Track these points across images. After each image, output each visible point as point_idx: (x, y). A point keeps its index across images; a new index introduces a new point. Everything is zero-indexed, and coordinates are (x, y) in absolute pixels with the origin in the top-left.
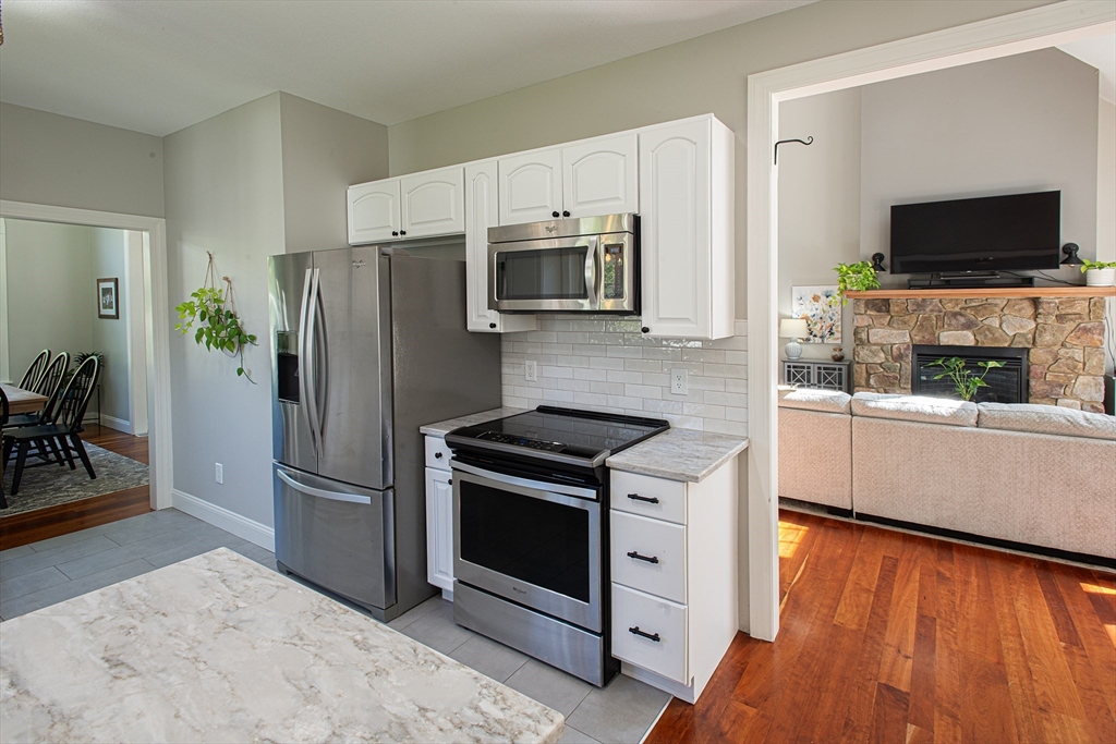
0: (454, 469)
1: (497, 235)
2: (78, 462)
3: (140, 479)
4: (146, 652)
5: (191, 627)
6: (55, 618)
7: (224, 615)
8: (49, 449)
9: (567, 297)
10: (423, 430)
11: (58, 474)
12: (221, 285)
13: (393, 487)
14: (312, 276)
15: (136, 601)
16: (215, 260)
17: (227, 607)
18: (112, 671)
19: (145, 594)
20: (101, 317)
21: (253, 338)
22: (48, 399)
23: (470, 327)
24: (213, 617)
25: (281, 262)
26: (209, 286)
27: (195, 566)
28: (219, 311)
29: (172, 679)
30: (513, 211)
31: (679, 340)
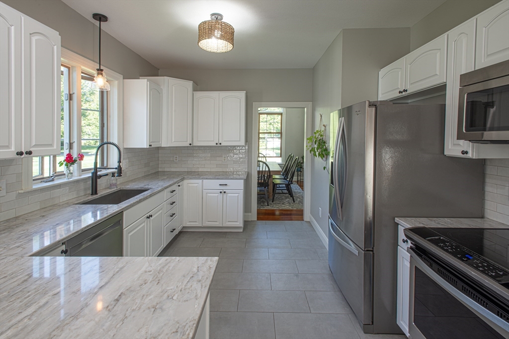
1: (468, 79)
10: (397, 220)
12: (323, 129)
13: (372, 251)
16: (322, 118)
21: (329, 153)
23: (449, 153)
26: (320, 129)
28: (320, 140)
30: (488, 55)
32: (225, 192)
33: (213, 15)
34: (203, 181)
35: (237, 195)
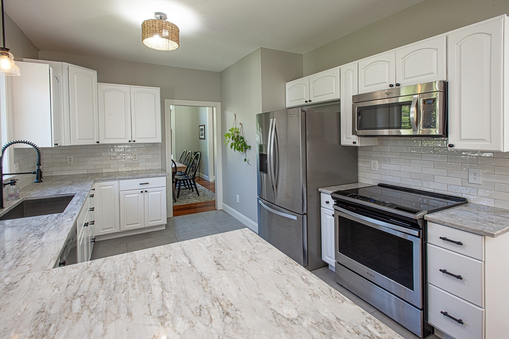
0: (335, 210)
1: (357, 99)
2: (194, 189)
3: (212, 198)
4: (226, 262)
5: (240, 257)
6: (198, 243)
7: (251, 254)
8: (186, 184)
9: (393, 128)
10: (320, 190)
11: (189, 193)
12: (239, 126)
13: (306, 214)
14: (273, 122)
15: (221, 243)
16: (237, 117)
17: (251, 252)
18: (217, 266)
19: (224, 241)
20: (200, 139)
21: (250, 147)
22: (187, 167)
23: (342, 143)
24: (247, 254)
25: (260, 116)
26: (235, 127)
27: (238, 233)
28: (238, 136)
29: (236, 274)
30: (366, 86)
31: (476, 152)
32: (146, 191)
33: (157, 13)
34: (119, 182)
35: (160, 192)
